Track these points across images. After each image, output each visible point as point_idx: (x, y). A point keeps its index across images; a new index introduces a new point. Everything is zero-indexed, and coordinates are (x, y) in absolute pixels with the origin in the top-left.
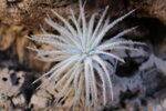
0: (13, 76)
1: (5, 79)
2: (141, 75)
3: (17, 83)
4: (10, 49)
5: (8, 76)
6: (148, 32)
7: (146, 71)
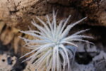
0: (9, 59)
1: (4, 61)
2: (94, 64)
3: (11, 64)
4: (10, 44)
5: (6, 59)
6: (100, 37)
7: (97, 61)
